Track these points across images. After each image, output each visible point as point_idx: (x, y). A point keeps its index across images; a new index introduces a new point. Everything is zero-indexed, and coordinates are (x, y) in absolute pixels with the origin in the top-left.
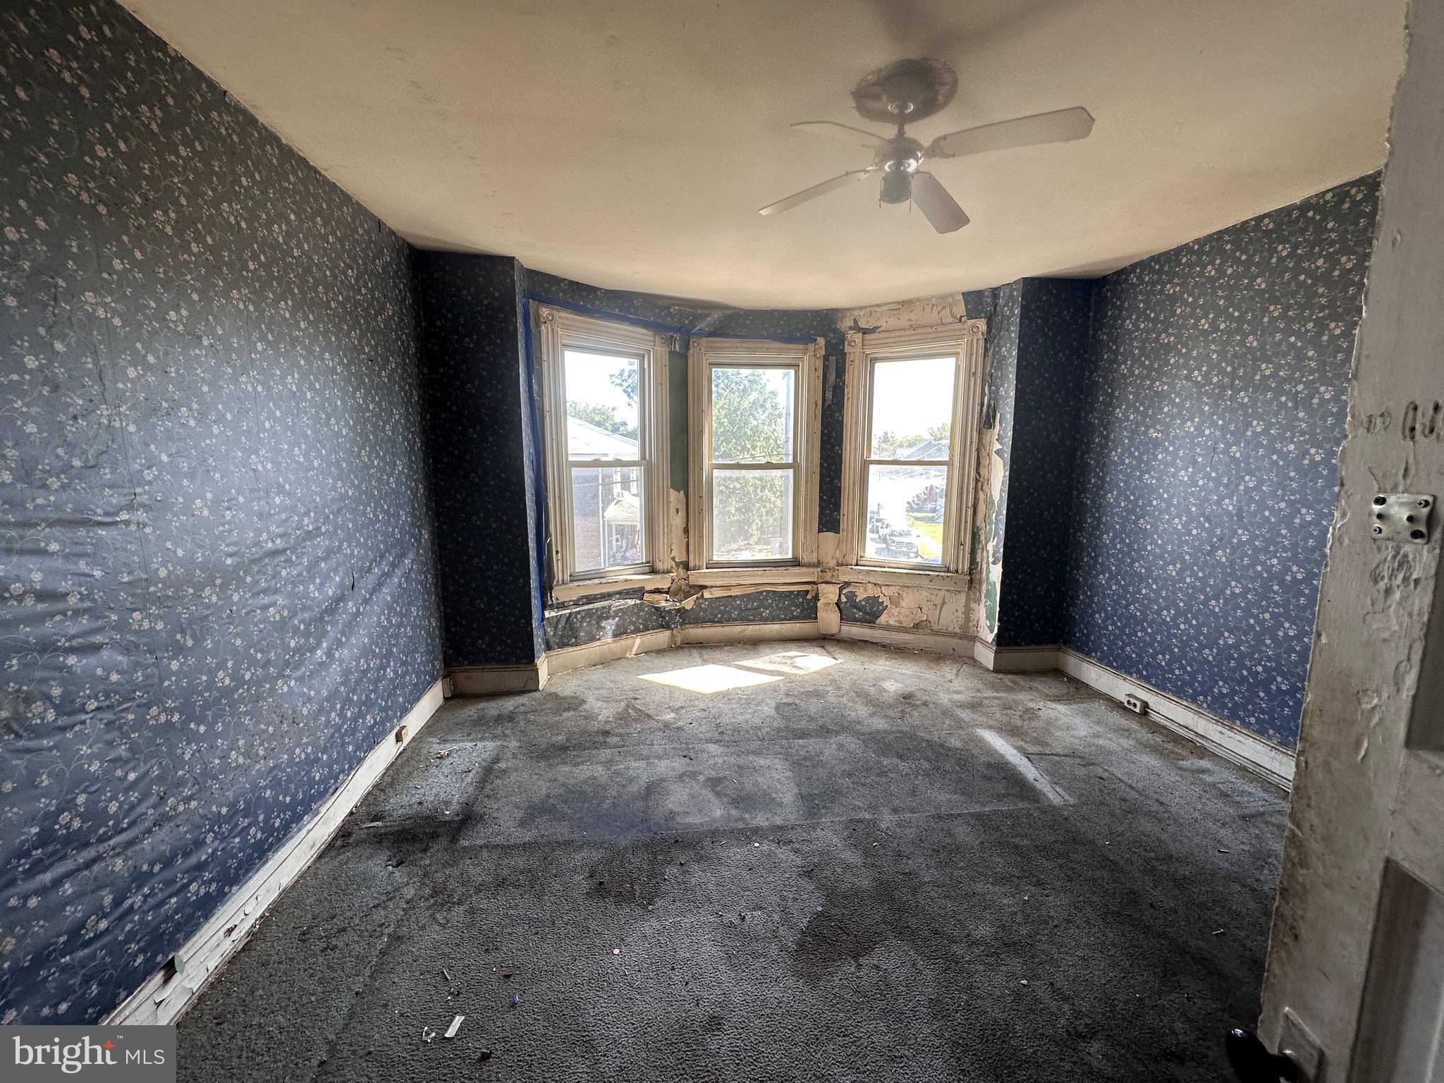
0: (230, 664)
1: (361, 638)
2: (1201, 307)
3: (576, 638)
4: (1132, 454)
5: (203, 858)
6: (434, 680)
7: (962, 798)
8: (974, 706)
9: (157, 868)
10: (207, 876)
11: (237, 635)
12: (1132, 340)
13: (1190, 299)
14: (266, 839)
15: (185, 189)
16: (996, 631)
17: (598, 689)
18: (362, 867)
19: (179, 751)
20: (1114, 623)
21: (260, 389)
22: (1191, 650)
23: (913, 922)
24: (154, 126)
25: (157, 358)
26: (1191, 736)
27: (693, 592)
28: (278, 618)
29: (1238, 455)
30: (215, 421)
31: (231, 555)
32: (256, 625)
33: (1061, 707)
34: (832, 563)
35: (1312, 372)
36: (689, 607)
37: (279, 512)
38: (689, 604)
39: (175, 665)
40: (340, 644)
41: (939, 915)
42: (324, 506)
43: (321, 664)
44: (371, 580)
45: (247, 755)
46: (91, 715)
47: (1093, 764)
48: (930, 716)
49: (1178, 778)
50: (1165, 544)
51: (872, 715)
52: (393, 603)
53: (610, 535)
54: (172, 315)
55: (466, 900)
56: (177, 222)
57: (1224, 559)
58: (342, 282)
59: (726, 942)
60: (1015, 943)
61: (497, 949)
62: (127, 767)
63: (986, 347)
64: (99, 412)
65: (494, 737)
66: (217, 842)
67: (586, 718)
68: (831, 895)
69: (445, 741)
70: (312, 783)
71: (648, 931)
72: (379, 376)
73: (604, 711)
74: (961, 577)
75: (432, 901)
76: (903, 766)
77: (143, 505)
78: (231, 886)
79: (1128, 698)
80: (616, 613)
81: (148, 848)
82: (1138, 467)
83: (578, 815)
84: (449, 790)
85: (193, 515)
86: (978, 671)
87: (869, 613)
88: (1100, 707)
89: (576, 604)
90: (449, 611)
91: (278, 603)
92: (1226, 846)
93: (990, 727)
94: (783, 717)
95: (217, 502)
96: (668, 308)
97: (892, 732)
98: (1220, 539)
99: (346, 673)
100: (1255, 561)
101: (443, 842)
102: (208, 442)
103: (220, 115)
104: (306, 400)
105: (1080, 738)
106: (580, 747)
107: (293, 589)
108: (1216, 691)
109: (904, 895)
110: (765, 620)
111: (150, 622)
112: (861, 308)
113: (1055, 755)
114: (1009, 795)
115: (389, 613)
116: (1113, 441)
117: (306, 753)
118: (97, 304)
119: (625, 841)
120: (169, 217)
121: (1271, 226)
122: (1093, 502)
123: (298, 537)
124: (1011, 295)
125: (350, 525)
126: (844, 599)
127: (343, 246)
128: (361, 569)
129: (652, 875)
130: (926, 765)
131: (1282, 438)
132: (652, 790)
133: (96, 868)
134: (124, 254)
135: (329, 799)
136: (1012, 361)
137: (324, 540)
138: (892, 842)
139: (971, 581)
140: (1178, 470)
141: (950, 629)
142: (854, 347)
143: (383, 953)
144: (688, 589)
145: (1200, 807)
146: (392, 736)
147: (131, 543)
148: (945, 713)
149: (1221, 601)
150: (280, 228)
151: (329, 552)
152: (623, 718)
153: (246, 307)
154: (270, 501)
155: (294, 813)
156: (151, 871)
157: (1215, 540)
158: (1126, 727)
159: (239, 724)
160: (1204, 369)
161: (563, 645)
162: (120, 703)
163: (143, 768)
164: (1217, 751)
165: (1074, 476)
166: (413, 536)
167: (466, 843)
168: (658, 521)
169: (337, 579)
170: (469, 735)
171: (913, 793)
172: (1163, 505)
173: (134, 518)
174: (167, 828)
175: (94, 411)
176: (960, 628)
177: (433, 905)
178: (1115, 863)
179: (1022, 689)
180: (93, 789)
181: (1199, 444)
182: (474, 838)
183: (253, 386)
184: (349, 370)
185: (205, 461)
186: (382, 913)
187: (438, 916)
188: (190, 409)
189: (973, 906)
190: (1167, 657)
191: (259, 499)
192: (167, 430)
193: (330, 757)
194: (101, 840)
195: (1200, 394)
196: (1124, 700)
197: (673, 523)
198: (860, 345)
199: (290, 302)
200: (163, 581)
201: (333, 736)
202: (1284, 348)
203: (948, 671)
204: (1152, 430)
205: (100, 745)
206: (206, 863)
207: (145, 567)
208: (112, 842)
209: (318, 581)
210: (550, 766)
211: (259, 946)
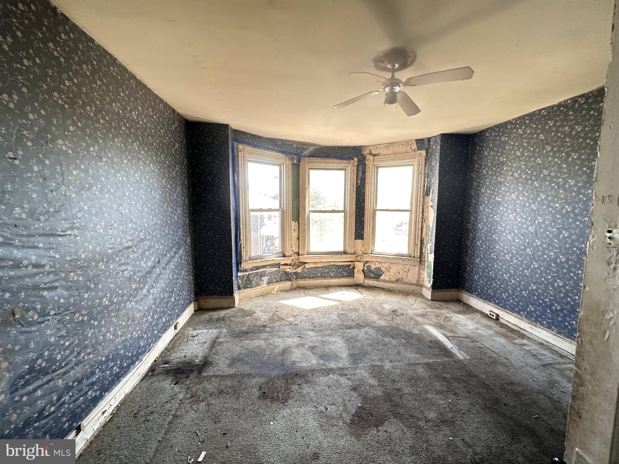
0: (108, 295)
1: (162, 284)
2: (517, 146)
3: (251, 284)
4: (489, 208)
5: (94, 380)
6: (190, 303)
7: (420, 356)
8: (423, 315)
9: (76, 384)
10: (96, 388)
11: (111, 283)
12: (487, 159)
13: (512, 143)
14: (120, 372)
15: (99, 98)
16: (432, 283)
17: (260, 307)
18: (160, 384)
19: (86, 333)
20: (483, 280)
21: (125, 179)
22: (517, 291)
23: (401, 411)
24: (88, 73)
25: (85, 166)
26: (518, 329)
27: (301, 265)
28: (128, 275)
29: (535, 208)
30: (106, 192)
31: (111, 249)
32: (119, 278)
33: (461, 317)
34: (361, 253)
35: (565, 173)
36: (299, 272)
37: (131, 231)
38: (299, 270)
39: (86, 296)
40: (153, 287)
41: (412, 408)
42: (148, 228)
43: (145, 295)
44: (166, 259)
45: (114, 335)
46: (52, 317)
47: (476, 341)
48: (404, 319)
49: (513, 348)
50: (504, 246)
51: (379, 319)
52: (175, 269)
53: (263, 240)
54: (92, 149)
55: (206, 400)
56: (95, 111)
57: (530, 252)
58: (158, 135)
59: (320, 419)
60: (446, 421)
61: (219, 422)
62: (65, 339)
63: (425, 162)
64: (61, 189)
65: (216, 328)
66: (100, 373)
67: (256, 319)
68: (365, 399)
69: (195, 329)
70: (140, 347)
71: (286, 415)
72: (172, 173)
73: (263, 317)
74: (416, 259)
75: (191, 400)
76: (394, 342)
77: (77, 228)
78: (105, 393)
79: (490, 312)
80: (268, 274)
81: (72, 375)
82: (491, 213)
83: (253, 362)
84: (197, 351)
85: (96, 232)
86: (424, 300)
87: (377, 275)
88: (478, 316)
89: (251, 270)
90: (197, 272)
91: (129, 269)
92: (536, 378)
93: (431, 325)
94: (341, 320)
95: (106, 226)
96: (292, 145)
97: (388, 327)
98: (528, 244)
99: (155, 299)
100: (544, 254)
101: (195, 374)
102: (103, 201)
103: (114, 68)
104: (143, 183)
105: (470, 330)
106: (253, 332)
107: (135, 263)
108: (528, 309)
109: (396, 399)
110: (332, 277)
111: (77, 277)
112: (373, 146)
113: (460, 337)
114: (440, 355)
115: (173, 274)
116: (480, 202)
117: (138, 334)
118: (63, 145)
119: (274, 374)
120: (92, 109)
121: (545, 113)
122: (472, 227)
123: (137, 241)
124: (436, 141)
125: (159, 236)
126: (366, 268)
127: (159, 120)
128: (162, 255)
129: (287, 389)
130: (403, 341)
131: (553, 201)
132: (285, 351)
133: (51, 384)
134: (74, 124)
135: (146, 354)
136: (437, 168)
137: (148, 242)
138: (390, 375)
139: (420, 261)
140: (509, 214)
141: (412, 282)
142: (370, 161)
143: (170, 423)
144: (299, 264)
145: (524, 360)
146: (173, 327)
147: (71, 243)
148: (411, 318)
149: (529, 270)
150: (135, 113)
151: (150, 247)
152: (272, 320)
153: (121, 145)
154: (127, 226)
155: (132, 360)
156: (73, 385)
157: (526, 244)
158: (490, 325)
159: (111, 321)
160: (519, 172)
161: (245, 288)
162: (64, 312)
163: (72, 340)
164: (530, 336)
165: (464, 216)
166: (183, 240)
167: (205, 374)
168: (287, 235)
169: (153, 259)
170: (205, 326)
171: (399, 353)
172: (503, 229)
173: (73, 233)
174: (81, 366)
175: (59, 188)
176: (416, 281)
177: (191, 402)
178: (487, 385)
179: (444, 308)
180: (52, 348)
181: (517, 204)
182: (208, 372)
183: (122, 178)
184: (160, 171)
185: (102, 209)
186: (170, 405)
187: (194, 407)
188: (97, 187)
189: (427, 404)
190: (507, 294)
191: (122, 225)
192: (88, 196)
193: (147, 336)
194: (54, 371)
195: (518, 183)
196: (488, 313)
197: (293, 235)
198: (372, 161)
199: (138, 143)
200: (83, 260)
201: (149, 326)
202: (553, 163)
203: (411, 300)
204: (497, 197)
205: (55, 330)
206: (95, 382)
207: (76, 253)
208: (58, 373)
209: (145, 259)
210: (241, 341)
211: (116, 420)
